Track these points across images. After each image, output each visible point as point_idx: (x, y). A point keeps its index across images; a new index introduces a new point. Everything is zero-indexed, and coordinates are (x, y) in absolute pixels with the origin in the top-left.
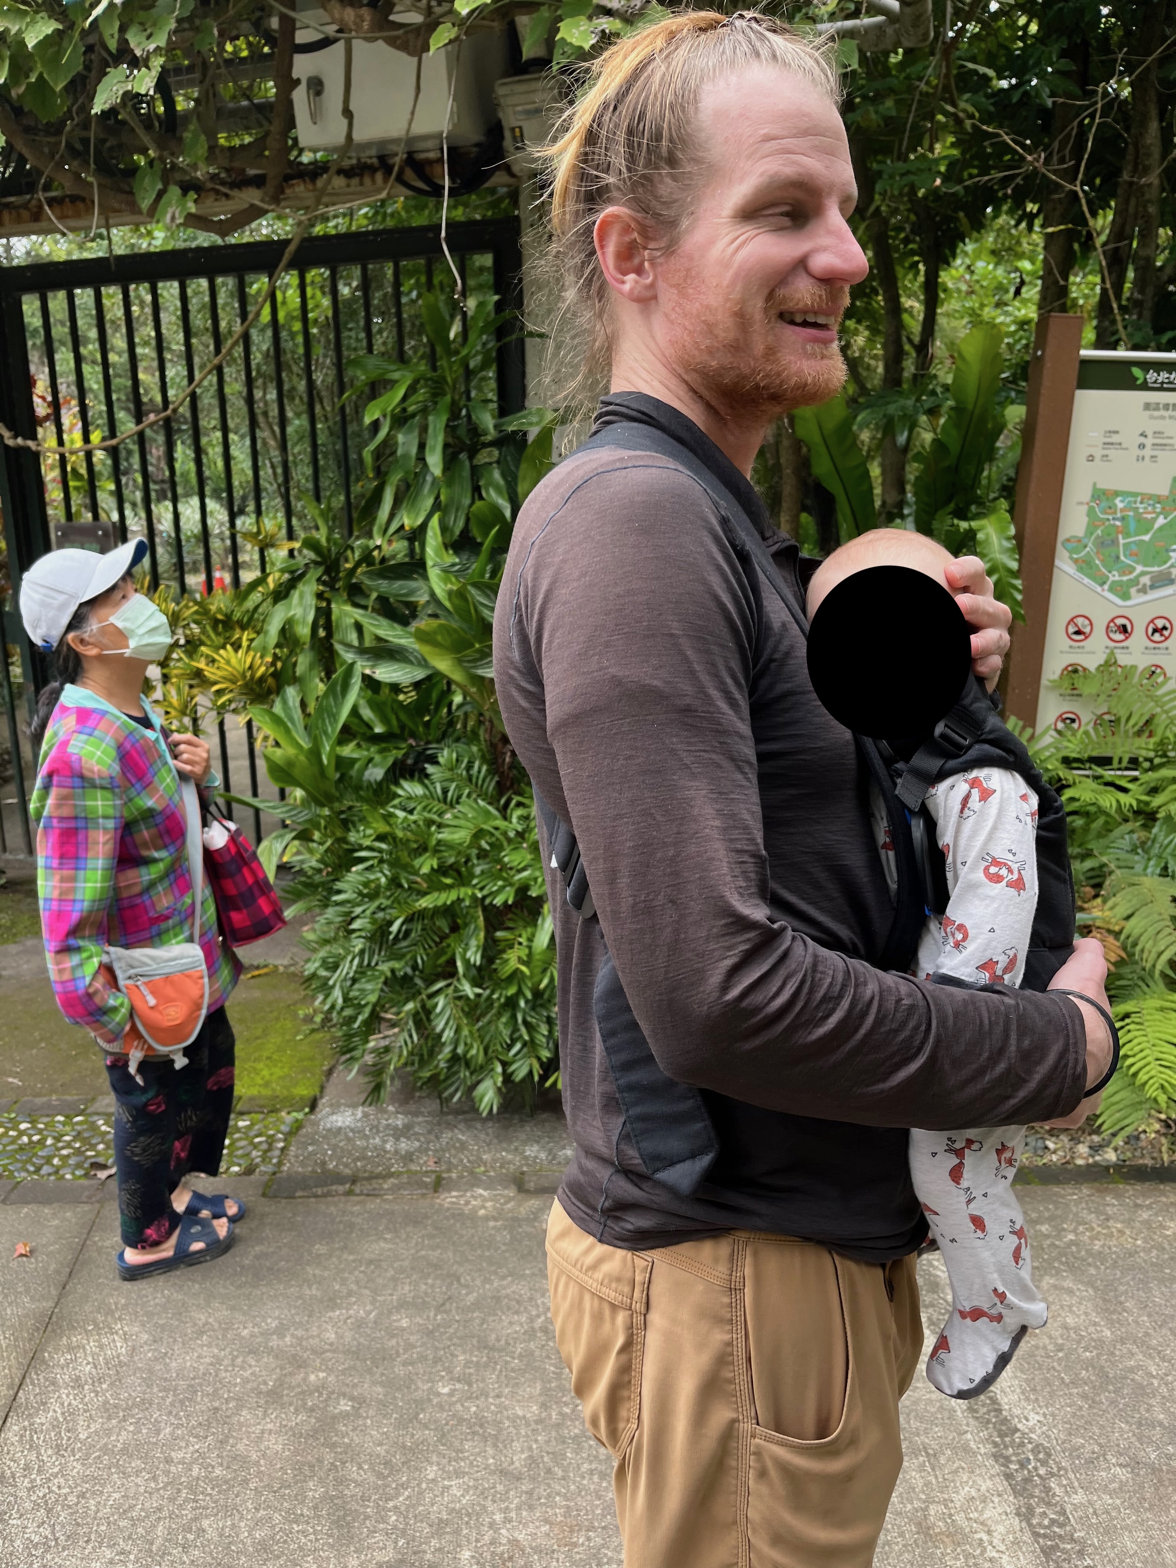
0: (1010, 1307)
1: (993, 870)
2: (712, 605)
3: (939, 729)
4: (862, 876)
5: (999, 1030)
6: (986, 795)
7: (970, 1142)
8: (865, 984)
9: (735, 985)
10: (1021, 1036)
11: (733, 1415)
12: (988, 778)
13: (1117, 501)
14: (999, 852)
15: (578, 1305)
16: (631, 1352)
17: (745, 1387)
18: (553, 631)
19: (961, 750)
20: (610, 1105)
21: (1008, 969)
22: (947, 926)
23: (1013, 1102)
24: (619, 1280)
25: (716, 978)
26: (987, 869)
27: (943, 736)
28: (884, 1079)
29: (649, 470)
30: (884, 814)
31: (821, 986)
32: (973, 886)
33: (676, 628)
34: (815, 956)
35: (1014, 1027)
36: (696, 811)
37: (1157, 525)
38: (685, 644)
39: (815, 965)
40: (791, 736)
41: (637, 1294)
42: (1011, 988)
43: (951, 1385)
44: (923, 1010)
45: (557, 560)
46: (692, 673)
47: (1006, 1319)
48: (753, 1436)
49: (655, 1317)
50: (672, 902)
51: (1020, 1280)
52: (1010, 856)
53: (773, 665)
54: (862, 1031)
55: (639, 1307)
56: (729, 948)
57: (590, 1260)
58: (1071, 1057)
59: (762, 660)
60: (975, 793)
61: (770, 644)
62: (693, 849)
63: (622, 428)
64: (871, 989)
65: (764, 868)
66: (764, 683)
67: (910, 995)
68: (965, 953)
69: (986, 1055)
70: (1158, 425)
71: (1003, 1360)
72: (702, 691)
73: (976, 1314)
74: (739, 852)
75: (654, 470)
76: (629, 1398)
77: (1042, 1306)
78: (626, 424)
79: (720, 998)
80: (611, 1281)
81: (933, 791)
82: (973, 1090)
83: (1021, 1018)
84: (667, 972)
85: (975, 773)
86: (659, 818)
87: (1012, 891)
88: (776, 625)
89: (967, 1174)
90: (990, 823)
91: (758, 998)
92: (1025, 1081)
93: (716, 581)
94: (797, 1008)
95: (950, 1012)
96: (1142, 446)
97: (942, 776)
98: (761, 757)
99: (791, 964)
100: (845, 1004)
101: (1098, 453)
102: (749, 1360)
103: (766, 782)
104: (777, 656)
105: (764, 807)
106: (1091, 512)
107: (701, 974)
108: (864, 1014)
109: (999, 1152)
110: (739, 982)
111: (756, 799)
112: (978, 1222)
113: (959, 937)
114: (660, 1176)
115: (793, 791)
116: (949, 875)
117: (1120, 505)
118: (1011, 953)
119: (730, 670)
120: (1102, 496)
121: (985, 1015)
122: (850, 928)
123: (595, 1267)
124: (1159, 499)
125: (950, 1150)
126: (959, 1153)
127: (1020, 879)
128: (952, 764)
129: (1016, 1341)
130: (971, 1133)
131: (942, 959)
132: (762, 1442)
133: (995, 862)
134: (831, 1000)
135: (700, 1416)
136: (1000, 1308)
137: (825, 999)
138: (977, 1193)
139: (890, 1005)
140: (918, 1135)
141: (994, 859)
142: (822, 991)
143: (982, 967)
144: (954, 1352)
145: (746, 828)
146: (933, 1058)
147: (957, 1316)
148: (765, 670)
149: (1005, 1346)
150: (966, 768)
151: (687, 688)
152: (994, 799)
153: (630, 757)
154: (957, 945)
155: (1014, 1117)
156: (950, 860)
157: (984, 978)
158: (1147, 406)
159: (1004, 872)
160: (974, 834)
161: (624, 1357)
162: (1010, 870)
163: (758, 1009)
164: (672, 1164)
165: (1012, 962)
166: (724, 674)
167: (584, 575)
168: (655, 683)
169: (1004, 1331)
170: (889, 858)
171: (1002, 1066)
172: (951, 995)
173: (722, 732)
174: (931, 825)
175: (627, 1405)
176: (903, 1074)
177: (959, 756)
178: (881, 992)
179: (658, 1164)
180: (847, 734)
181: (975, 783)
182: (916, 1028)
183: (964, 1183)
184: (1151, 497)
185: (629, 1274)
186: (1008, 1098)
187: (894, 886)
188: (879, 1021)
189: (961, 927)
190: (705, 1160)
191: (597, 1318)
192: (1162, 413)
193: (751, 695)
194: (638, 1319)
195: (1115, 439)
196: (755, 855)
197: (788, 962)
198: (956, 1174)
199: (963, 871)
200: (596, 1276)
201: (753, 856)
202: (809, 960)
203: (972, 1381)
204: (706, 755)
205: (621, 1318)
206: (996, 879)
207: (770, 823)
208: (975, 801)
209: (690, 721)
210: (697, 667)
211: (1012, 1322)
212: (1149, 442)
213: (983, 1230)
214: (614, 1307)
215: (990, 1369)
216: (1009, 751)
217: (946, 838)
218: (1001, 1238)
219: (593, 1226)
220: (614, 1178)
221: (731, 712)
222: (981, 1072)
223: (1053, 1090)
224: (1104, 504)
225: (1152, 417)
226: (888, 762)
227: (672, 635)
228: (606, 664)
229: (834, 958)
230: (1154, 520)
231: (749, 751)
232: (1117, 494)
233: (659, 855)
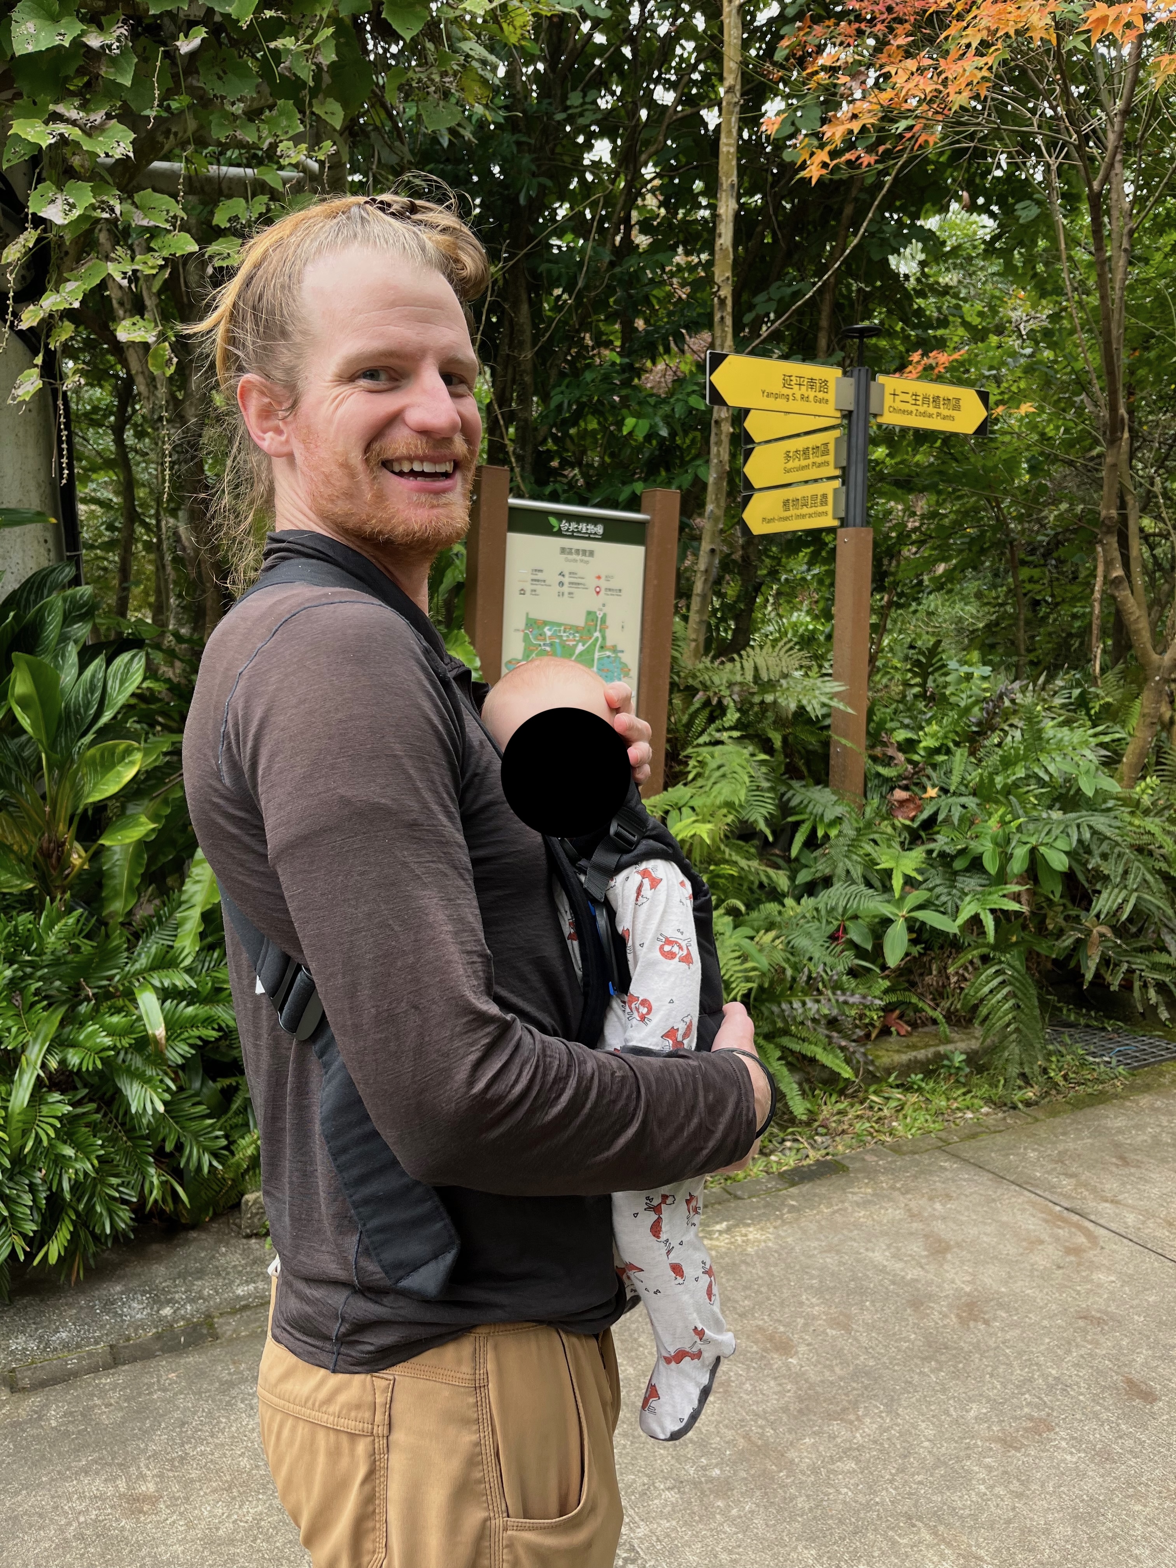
0: (708, 1342)
1: (667, 948)
2: (427, 728)
3: (613, 829)
4: (558, 966)
5: (689, 1090)
6: (655, 883)
7: (665, 1197)
8: (585, 1062)
9: (479, 1079)
10: (706, 1091)
11: (483, 1514)
12: (655, 868)
13: (546, 629)
14: (671, 933)
15: (310, 1447)
16: (374, 1480)
17: (495, 1483)
18: (272, 756)
19: (632, 845)
20: (343, 1223)
21: (686, 1035)
22: (631, 1002)
23: (705, 1152)
24: (358, 1407)
25: (462, 1074)
26: (661, 948)
27: (617, 834)
28: (608, 1148)
29: (357, 606)
30: (567, 908)
31: (551, 1068)
32: (652, 964)
33: (398, 749)
34: (543, 1042)
35: (700, 1085)
36: (431, 918)
37: (577, 651)
38: (407, 763)
39: (544, 1050)
40: (494, 843)
41: (379, 1417)
42: (689, 1051)
43: (663, 1431)
44: (632, 1080)
45: (271, 688)
46: (417, 790)
47: (705, 1355)
48: (505, 1529)
49: (398, 1436)
50: (416, 1008)
51: (713, 1314)
52: (679, 935)
53: (477, 780)
54: (589, 1105)
55: (381, 1430)
56: (472, 1045)
57: (322, 1394)
58: (744, 1104)
59: (468, 775)
60: (646, 882)
61: (473, 760)
62: (431, 954)
63: (298, 564)
64: (590, 1066)
65: (489, 966)
66: (470, 796)
67: (620, 1068)
68: (651, 1025)
69: (682, 1114)
70: (572, 567)
71: (705, 1392)
72: (425, 806)
73: (679, 1356)
74: (469, 953)
75: (360, 606)
76: (374, 1529)
77: (730, 1335)
78: (303, 560)
79: (467, 1093)
80: (350, 1410)
81: (612, 883)
82: (675, 1147)
83: (705, 1076)
84: (414, 1076)
85: (644, 865)
86: (397, 928)
87: (684, 965)
88: (476, 743)
89: (665, 1227)
90: (661, 909)
91: (500, 1087)
92: (712, 1132)
93: (427, 706)
94: (534, 1093)
95: (652, 1079)
96: (561, 584)
97: (619, 869)
98: (475, 862)
99: (524, 1052)
100: (573, 1083)
101: (528, 587)
102: (497, 1455)
103: (481, 885)
104: (479, 771)
105: (481, 908)
106: (526, 638)
107: (447, 1073)
108: (588, 1089)
109: (688, 1202)
110: (483, 1075)
111: (475, 903)
112: (677, 1269)
113: (644, 1010)
114: (405, 1283)
115: (500, 893)
116: (630, 957)
117: (549, 633)
118: (687, 1020)
119: (445, 786)
120: (533, 624)
121: (678, 1077)
122: (551, 1016)
123: (329, 1400)
124: (577, 629)
125: (650, 1208)
126: (657, 1210)
127: (689, 954)
128: (626, 858)
129: (713, 1372)
130: (665, 1189)
131: (630, 1033)
132: (514, 1533)
133: (668, 942)
134: (561, 1080)
135: (453, 1526)
136: (700, 1345)
137: (556, 1080)
138: (674, 1243)
139: (607, 1079)
140: (620, 1198)
141: (667, 939)
142: (553, 1074)
143: (666, 1036)
144: (663, 1399)
145: (473, 930)
146: (644, 1123)
147: (662, 1362)
148: (470, 783)
149: (705, 1381)
150: (636, 861)
151: (412, 803)
152: (662, 887)
153: (362, 874)
154: (643, 1018)
155: (708, 1166)
156: (630, 944)
157: (668, 1046)
158: (563, 550)
159: (676, 949)
160: (649, 917)
161: (368, 1487)
162: (681, 948)
163: (501, 1098)
164: (416, 1268)
165: (689, 1028)
166: (441, 789)
167: (302, 702)
168: (383, 801)
169: (703, 1365)
170: (574, 946)
171: (695, 1121)
172: (649, 1064)
173: (444, 843)
174: (612, 914)
175: (372, 1536)
176: (622, 1141)
177: (631, 851)
178: (599, 1067)
179: (401, 1273)
180: (536, 837)
181: (645, 874)
182: (629, 1097)
183: (664, 1236)
184: (571, 627)
185: (370, 1398)
186: (702, 1149)
187: (579, 973)
188: (600, 1095)
189: (645, 1002)
190: (449, 1258)
191: (334, 1454)
192: (574, 556)
193: (460, 806)
194: (381, 1443)
195: (540, 576)
196: (482, 955)
197: (521, 1051)
198: (656, 1230)
199: (641, 952)
200: (331, 1410)
201: (480, 956)
202: (538, 1046)
203: (681, 1420)
204: (433, 865)
205: (362, 1447)
206: (671, 956)
207: (487, 924)
208: (646, 890)
209: (417, 834)
210: (419, 785)
211: (709, 1356)
212: (566, 580)
213: (682, 1276)
214: (353, 1437)
215: (695, 1404)
216: (668, 845)
217: (624, 924)
218: (697, 1279)
219: (324, 1357)
220: (351, 1300)
221: (449, 824)
222: (681, 1128)
223: (733, 1137)
224: (536, 632)
225: (567, 560)
226: (573, 861)
227: (395, 756)
228: (333, 785)
229: (556, 1043)
230: (575, 646)
231: (464, 858)
232: (545, 623)
233: (399, 964)
